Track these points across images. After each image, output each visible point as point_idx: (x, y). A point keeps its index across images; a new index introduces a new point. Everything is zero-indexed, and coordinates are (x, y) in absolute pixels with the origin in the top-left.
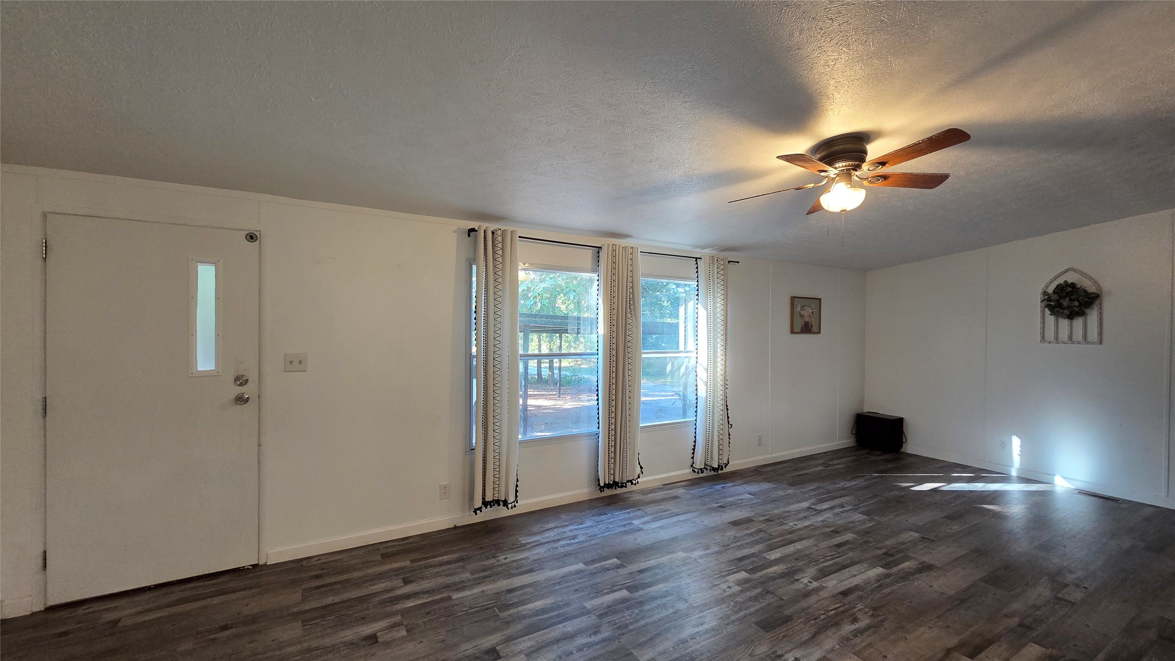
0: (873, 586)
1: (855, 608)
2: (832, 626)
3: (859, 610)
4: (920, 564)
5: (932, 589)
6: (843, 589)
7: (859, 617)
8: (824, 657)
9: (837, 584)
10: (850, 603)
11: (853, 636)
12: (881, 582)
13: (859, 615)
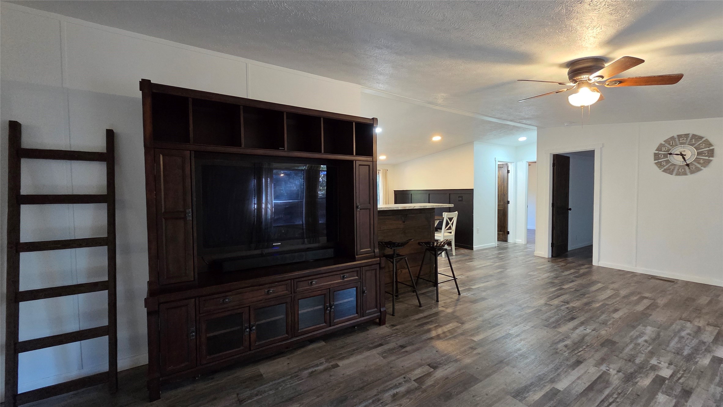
0: (561, 370)
1: (568, 353)
2: (577, 343)
3: (565, 352)
4: (525, 398)
5: (519, 371)
6: (582, 366)
7: (564, 348)
8: (574, 331)
9: (587, 370)
10: (573, 355)
11: (564, 339)
12: (556, 374)
13: (565, 349)
